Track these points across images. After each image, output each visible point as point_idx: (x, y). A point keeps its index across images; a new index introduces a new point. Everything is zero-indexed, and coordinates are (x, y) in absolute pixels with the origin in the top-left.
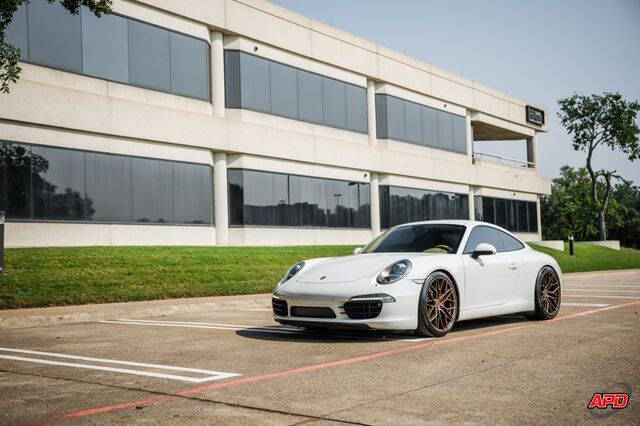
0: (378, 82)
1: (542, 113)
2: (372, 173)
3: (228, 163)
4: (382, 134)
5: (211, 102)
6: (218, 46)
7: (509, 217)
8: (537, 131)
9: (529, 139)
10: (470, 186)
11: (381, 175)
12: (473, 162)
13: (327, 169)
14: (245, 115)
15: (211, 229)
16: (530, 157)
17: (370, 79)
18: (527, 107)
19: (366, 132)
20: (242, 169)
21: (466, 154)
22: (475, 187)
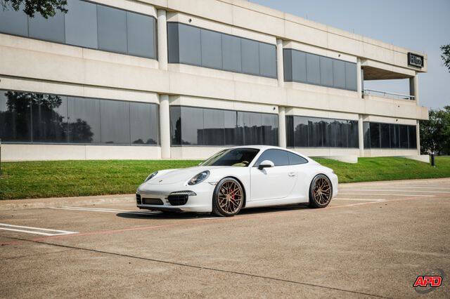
0: (285, 40)
1: (422, 58)
2: (280, 107)
3: (170, 102)
4: (288, 78)
5: (157, 60)
6: (163, 20)
7: (392, 137)
8: (417, 72)
9: (412, 78)
10: (359, 114)
11: (287, 108)
12: (363, 97)
13: (245, 104)
14: (182, 68)
15: (158, 148)
16: (412, 91)
17: (278, 38)
18: (409, 54)
19: (276, 77)
20: (180, 106)
21: (356, 90)
22: (364, 115)
